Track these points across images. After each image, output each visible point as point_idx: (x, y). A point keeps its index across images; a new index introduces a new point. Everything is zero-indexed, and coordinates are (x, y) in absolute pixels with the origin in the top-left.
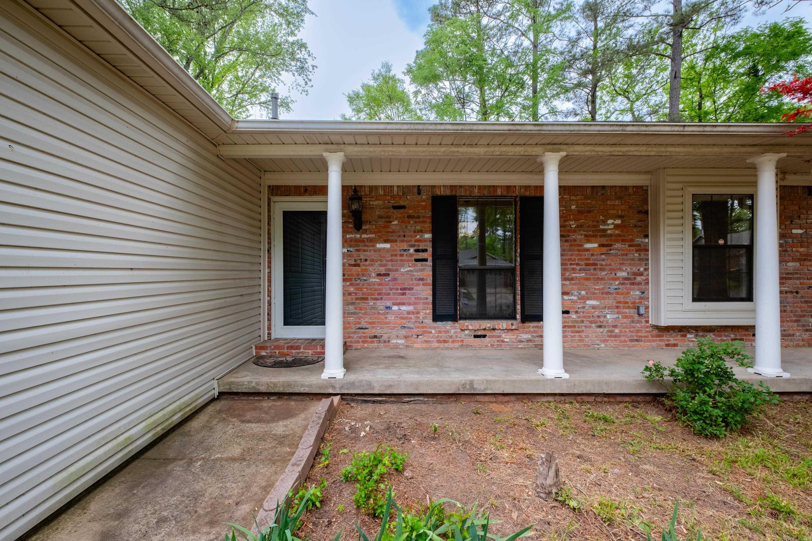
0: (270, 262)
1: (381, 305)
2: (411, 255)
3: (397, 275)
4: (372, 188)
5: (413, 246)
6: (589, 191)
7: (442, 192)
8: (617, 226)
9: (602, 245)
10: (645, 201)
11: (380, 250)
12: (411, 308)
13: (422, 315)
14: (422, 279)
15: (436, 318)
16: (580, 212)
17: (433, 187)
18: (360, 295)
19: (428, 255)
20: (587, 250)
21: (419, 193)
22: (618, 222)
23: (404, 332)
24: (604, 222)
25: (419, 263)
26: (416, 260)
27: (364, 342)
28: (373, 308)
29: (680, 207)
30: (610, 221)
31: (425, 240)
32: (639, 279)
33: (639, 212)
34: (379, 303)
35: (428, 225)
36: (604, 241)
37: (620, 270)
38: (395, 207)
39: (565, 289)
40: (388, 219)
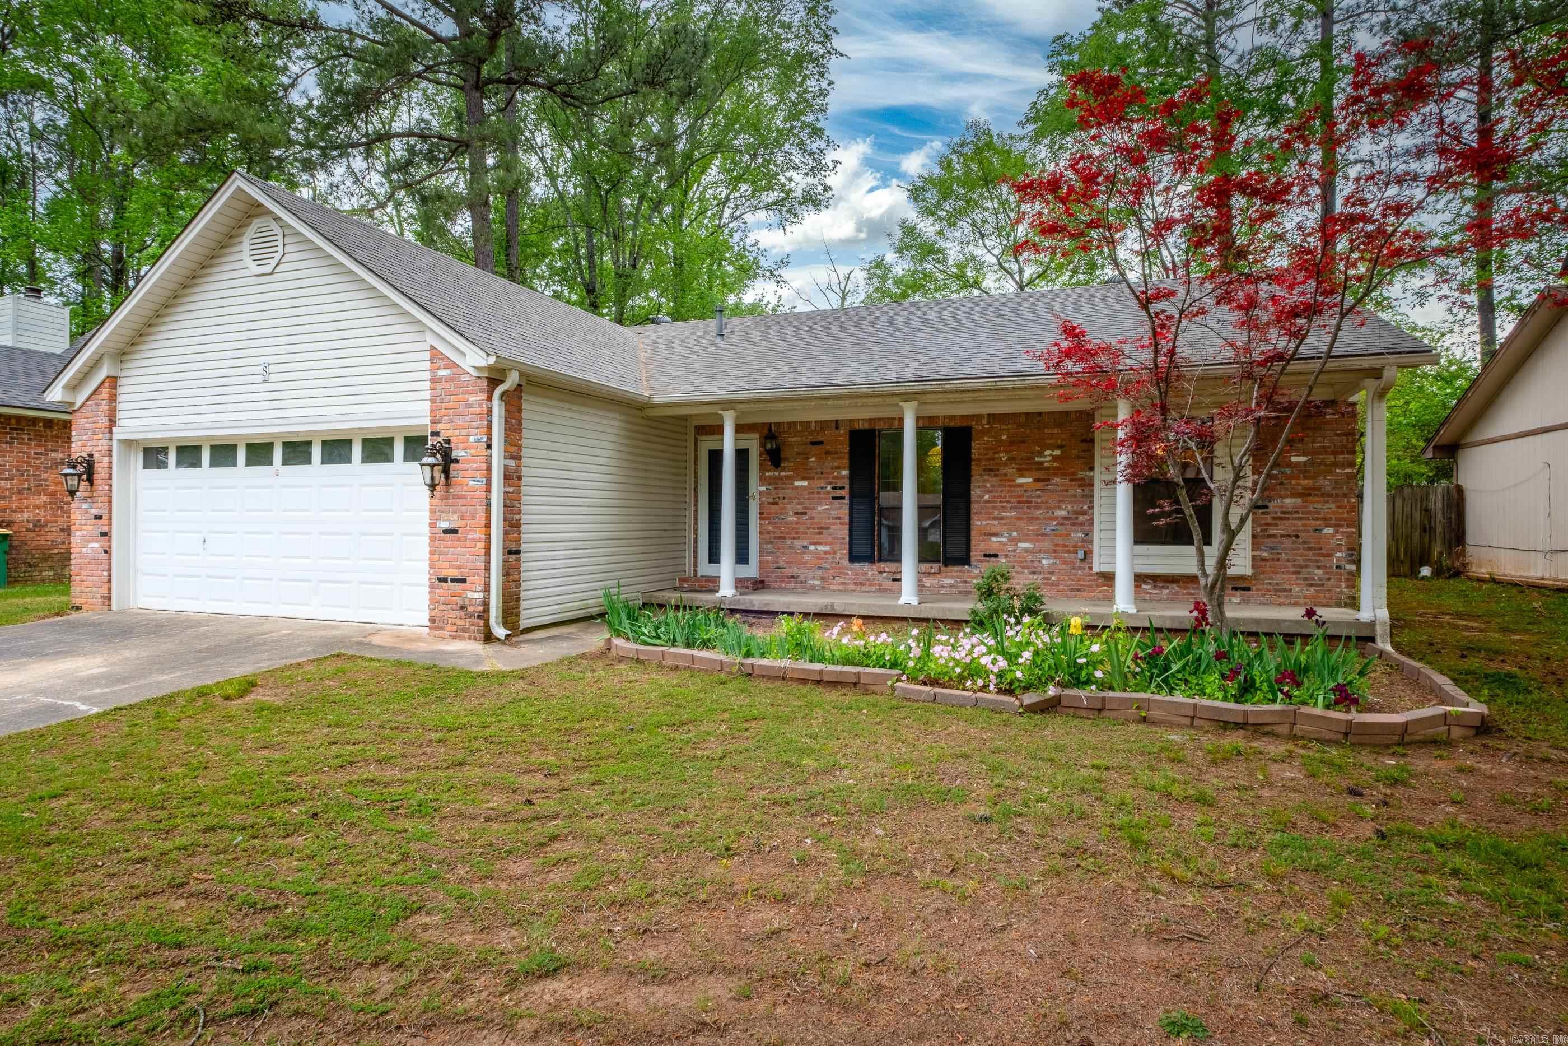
0: (696, 501)
1: (798, 544)
2: (828, 493)
3: (814, 513)
4: (791, 425)
5: (830, 483)
6: (1023, 419)
7: (860, 426)
8: (1055, 458)
9: (1037, 480)
10: (1089, 428)
11: (797, 487)
12: (827, 548)
13: (838, 556)
14: (839, 518)
15: (853, 558)
16: (1011, 443)
17: (851, 421)
18: (778, 534)
19: (845, 493)
20: (1021, 485)
21: (837, 428)
22: (1057, 453)
23: (819, 573)
24: (1040, 454)
25: (836, 502)
26: (834, 498)
27: (782, 582)
28: (791, 547)
30: (1047, 453)
31: (843, 477)
32: (1081, 518)
33: (1083, 441)
34: (796, 542)
35: (846, 462)
36: (1039, 475)
37: (1060, 508)
38: (813, 443)
39: (994, 530)
40: (806, 456)
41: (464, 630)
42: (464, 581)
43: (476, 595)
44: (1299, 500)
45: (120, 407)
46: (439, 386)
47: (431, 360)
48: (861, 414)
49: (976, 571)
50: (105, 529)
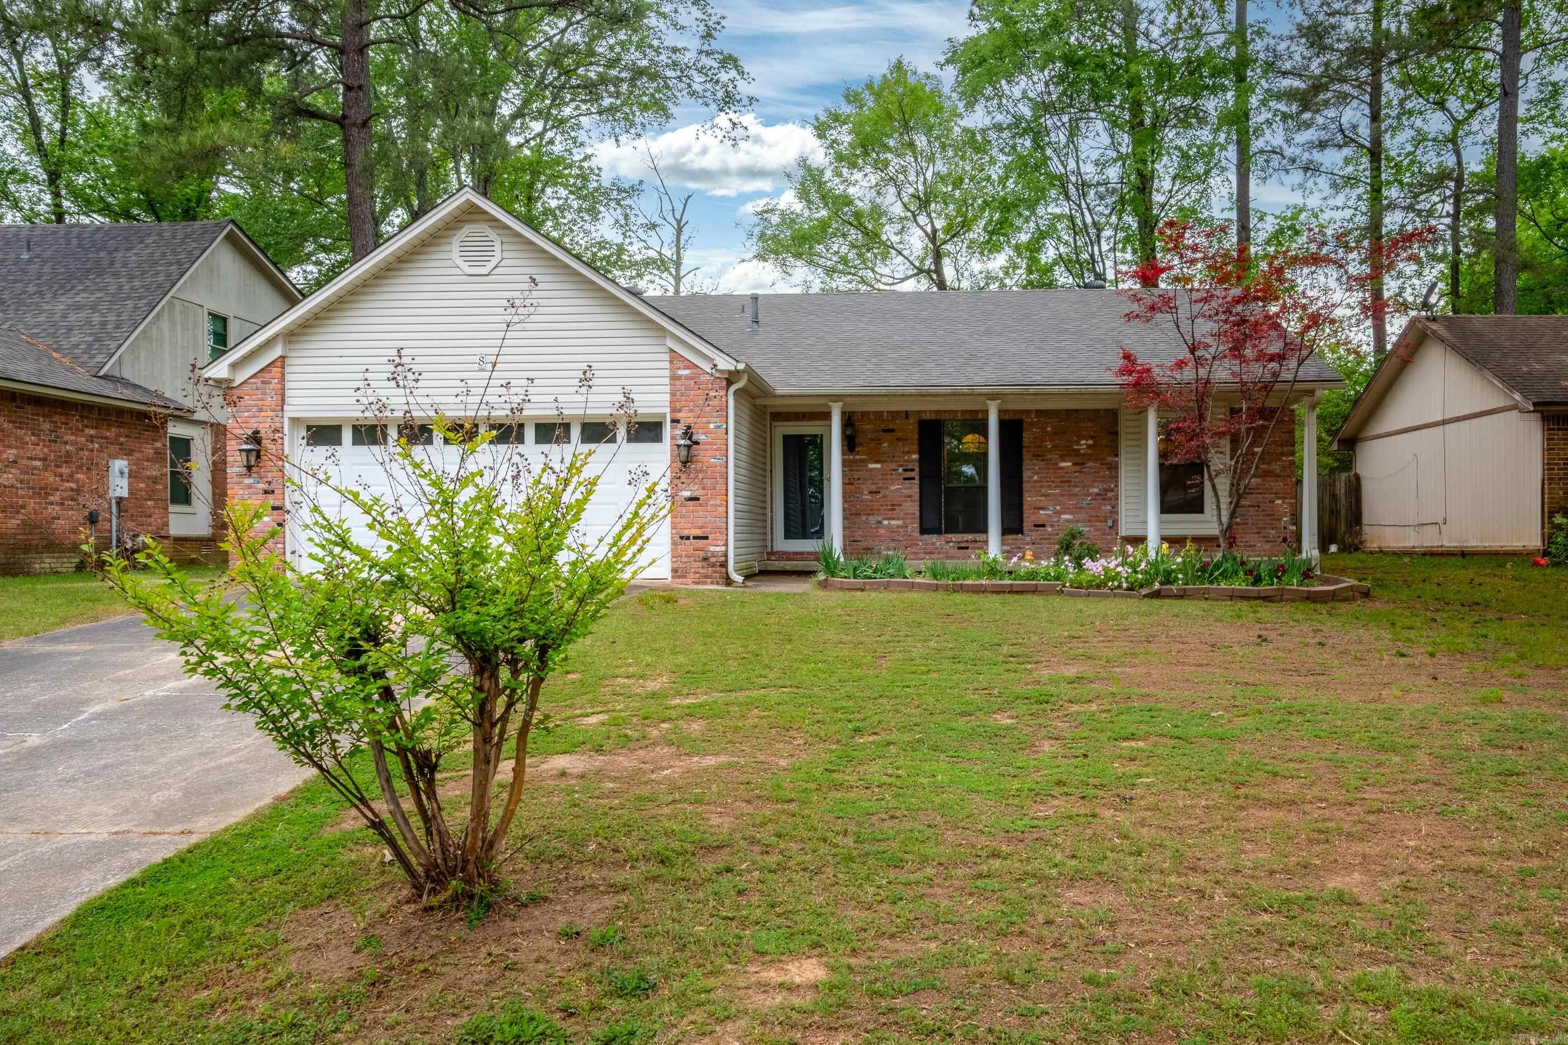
1: (872, 519)
2: (900, 474)
3: (887, 492)
4: (863, 413)
5: (901, 466)
6: (1063, 415)
7: (928, 417)
8: (1089, 446)
9: (1075, 464)
10: (1116, 423)
11: (872, 470)
12: (900, 522)
13: (910, 529)
14: (910, 496)
15: (924, 531)
16: (1055, 434)
17: (920, 412)
18: (853, 511)
19: (915, 474)
20: (1062, 468)
21: (907, 417)
22: (1091, 442)
23: (893, 544)
24: (1078, 443)
25: (908, 482)
26: (905, 479)
28: (866, 523)
29: (1137, 430)
30: (1083, 442)
31: (913, 461)
32: (1110, 494)
33: (1110, 433)
34: (871, 518)
35: (915, 447)
36: (1078, 460)
37: (1093, 487)
38: (886, 431)
39: (1041, 505)
40: (879, 442)
41: (707, 577)
42: (706, 538)
43: (718, 549)
44: (1259, 480)
45: (288, 385)
46: (678, 382)
47: (671, 362)
48: (928, 407)
49: (1028, 539)
50: (278, 503)
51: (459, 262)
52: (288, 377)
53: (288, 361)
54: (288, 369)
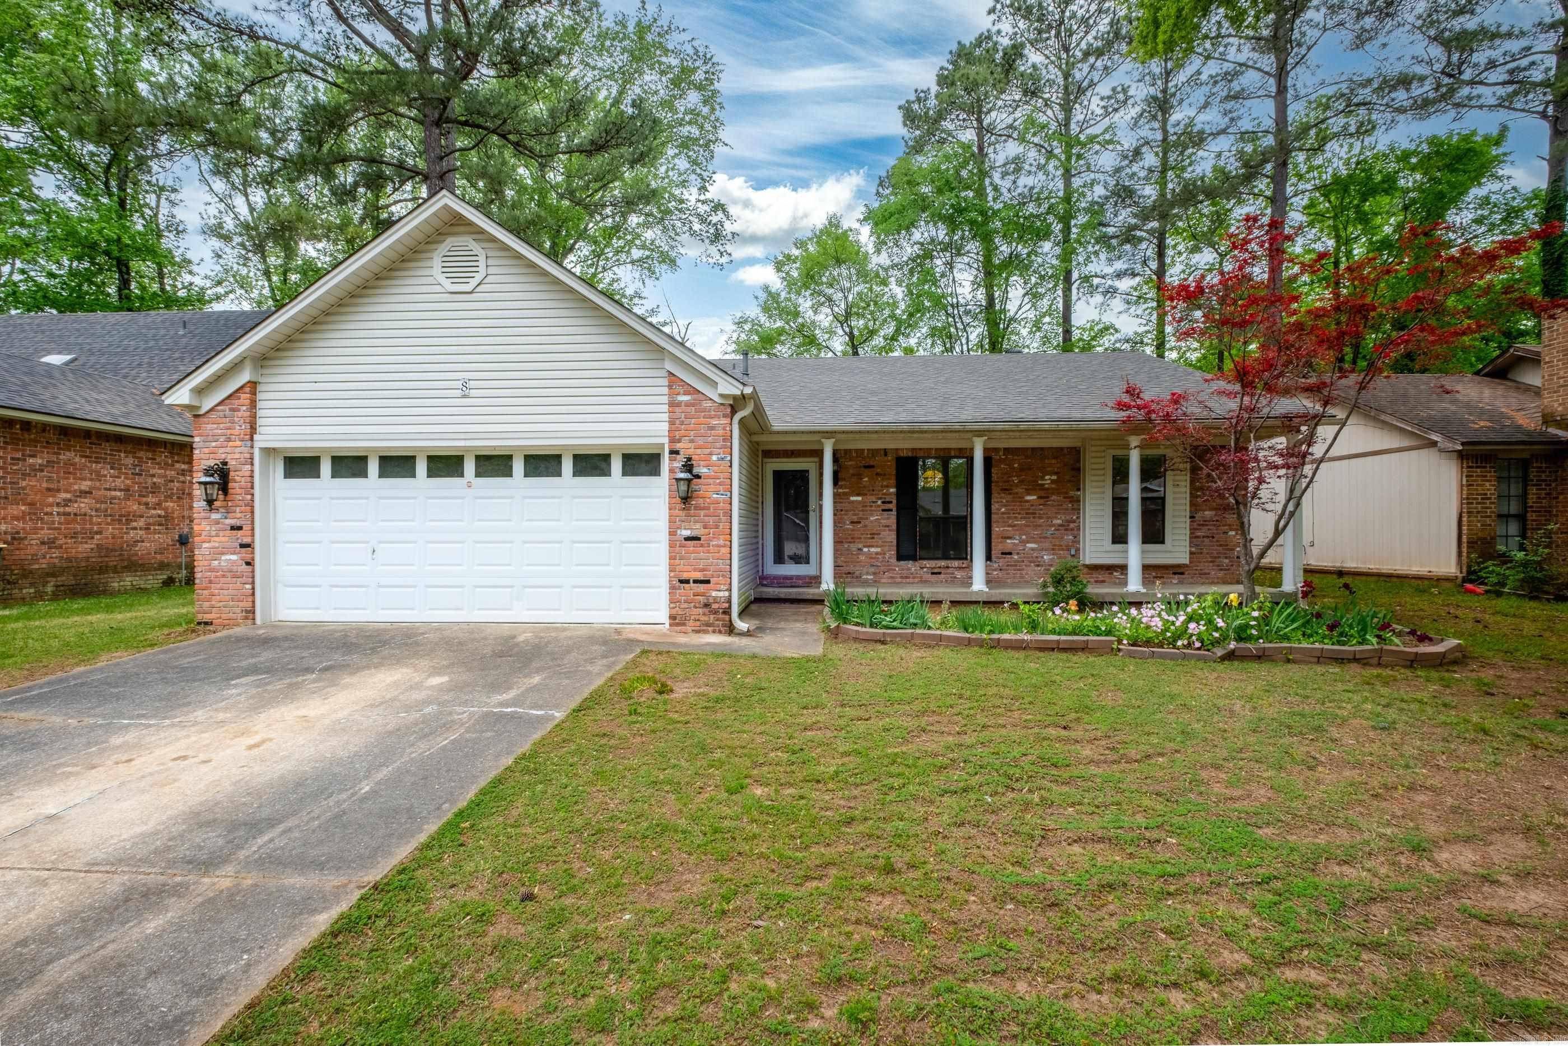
1: (854, 547)
2: (879, 506)
3: (867, 522)
4: (846, 451)
5: (880, 498)
6: (1029, 452)
7: (904, 454)
8: (1053, 482)
9: (1040, 498)
10: (1078, 460)
11: (853, 502)
12: (879, 550)
13: (887, 556)
14: (888, 526)
15: (900, 557)
17: (897, 450)
19: (893, 506)
20: (1028, 501)
21: (886, 455)
22: (1054, 477)
23: (872, 570)
24: (1042, 478)
25: (886, 513)
26: (883, 510)
28: (851, 549)
29: (1101, 466)
30: (1047, 477)
31: (891, 494)
32: (1072, 525)
33: (1073, 469)
34: (853, 545)
35: (893, 482)
36: (1041, 493)
37: (1056, 518)
38: (866, 467)
39: (1009, 534)
40: (860, 477)
41: (708, 625)
42: (708, 582)
43: (721, 594)
45: (259, 413)
46: (677, 409)
47: (670, 387)
48: (905, 445)
49: (996, 565)
50: (247, 540)
51: (441, 278)
52: (259, 405)
53: (259, 388)
54: (259, 396)
